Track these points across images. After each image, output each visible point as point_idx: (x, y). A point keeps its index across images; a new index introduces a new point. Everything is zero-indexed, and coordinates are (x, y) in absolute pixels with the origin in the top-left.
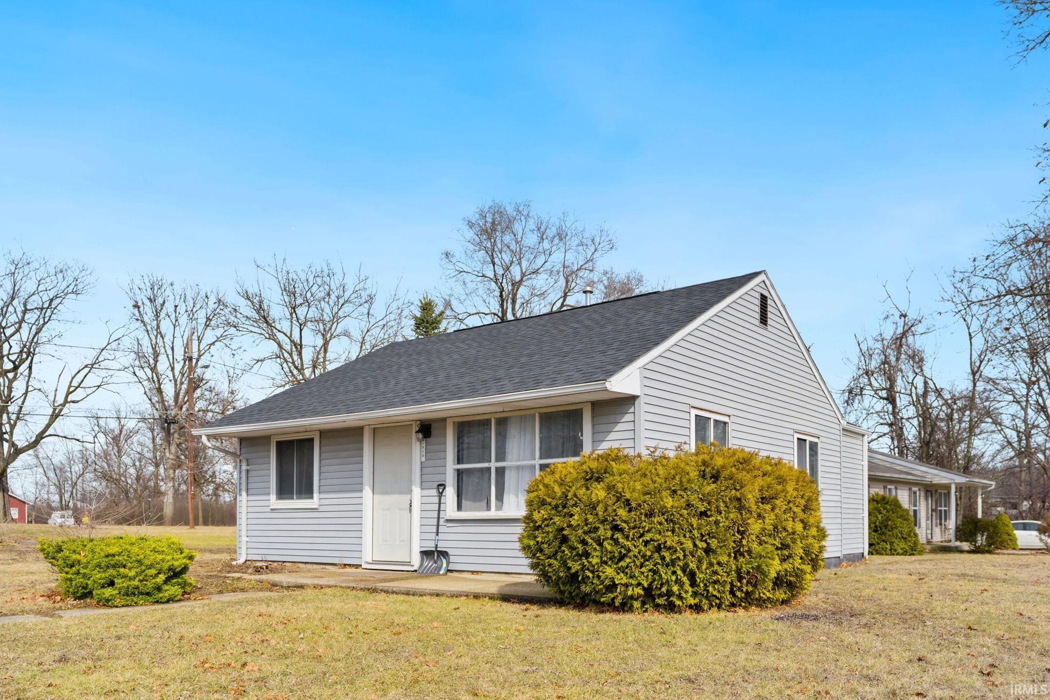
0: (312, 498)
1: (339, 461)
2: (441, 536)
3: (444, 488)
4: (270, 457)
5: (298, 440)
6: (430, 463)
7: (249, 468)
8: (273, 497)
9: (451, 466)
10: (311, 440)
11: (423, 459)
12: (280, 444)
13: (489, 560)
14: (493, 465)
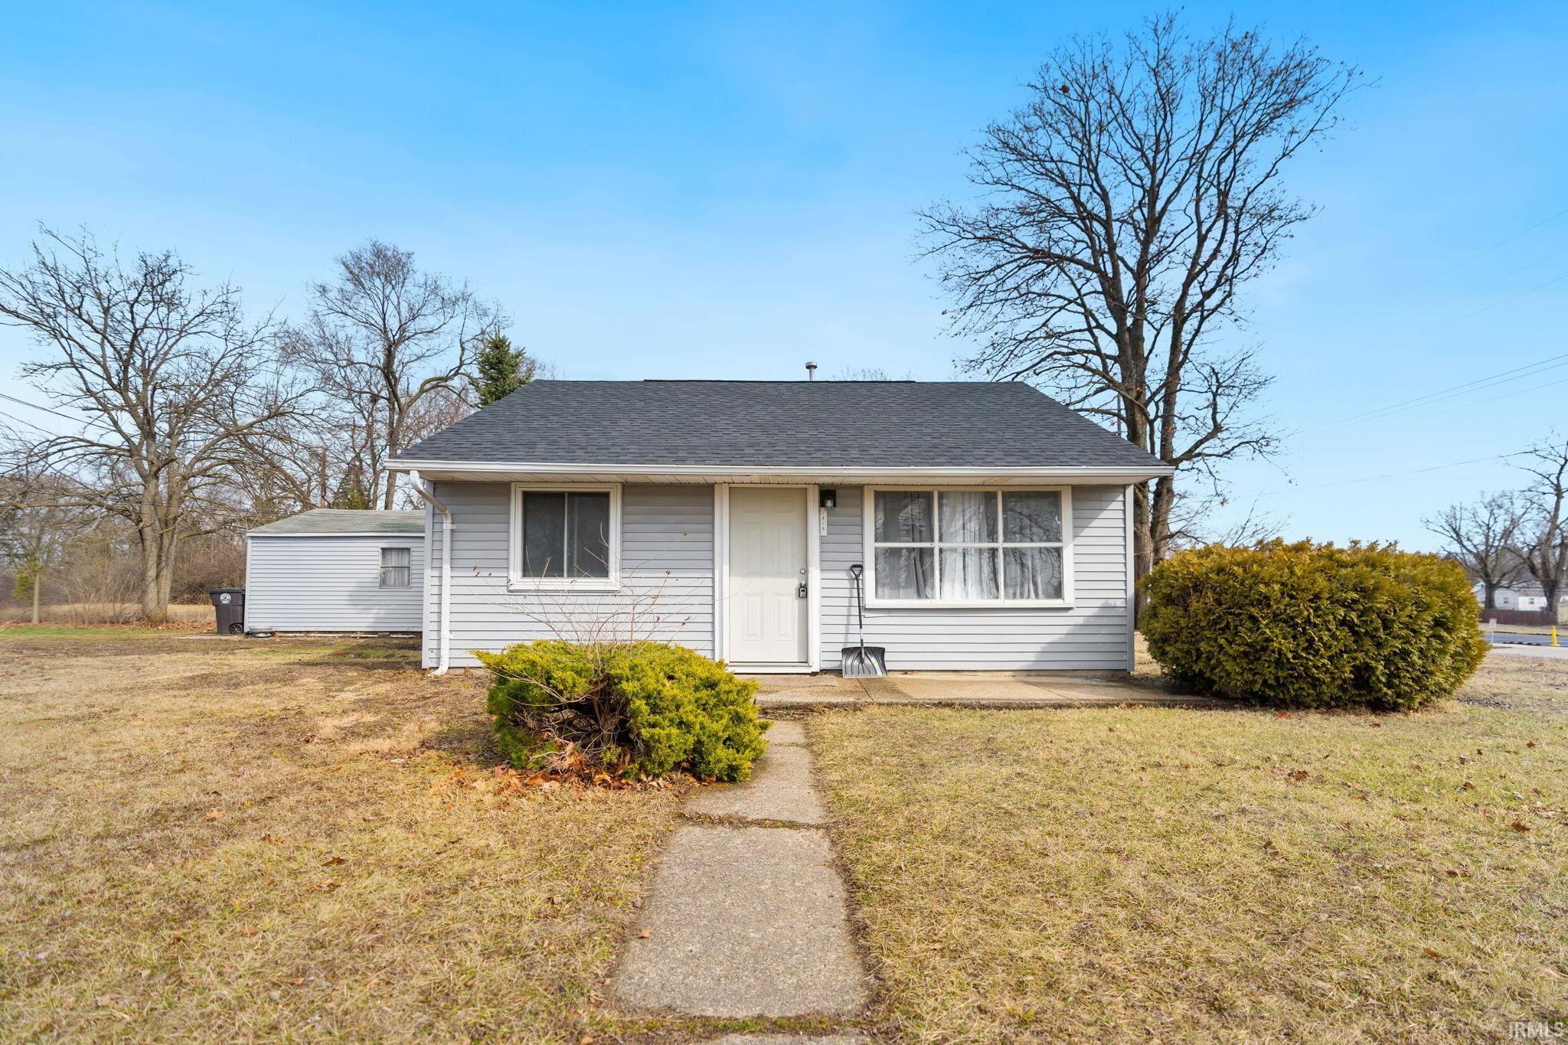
0: (607, 576)
1: (663, 527)
2: (865, 629)
3: (862, 571)
4: (509, 514)
5: (571, 494)
6: (835, 538)
7: (454, 527)
8: (515, 574)
9: (870, 545)
10: (606, 495)
11: (824, 533)
12: (527, 497)
13: (930, 657)
14: (936, 545)
